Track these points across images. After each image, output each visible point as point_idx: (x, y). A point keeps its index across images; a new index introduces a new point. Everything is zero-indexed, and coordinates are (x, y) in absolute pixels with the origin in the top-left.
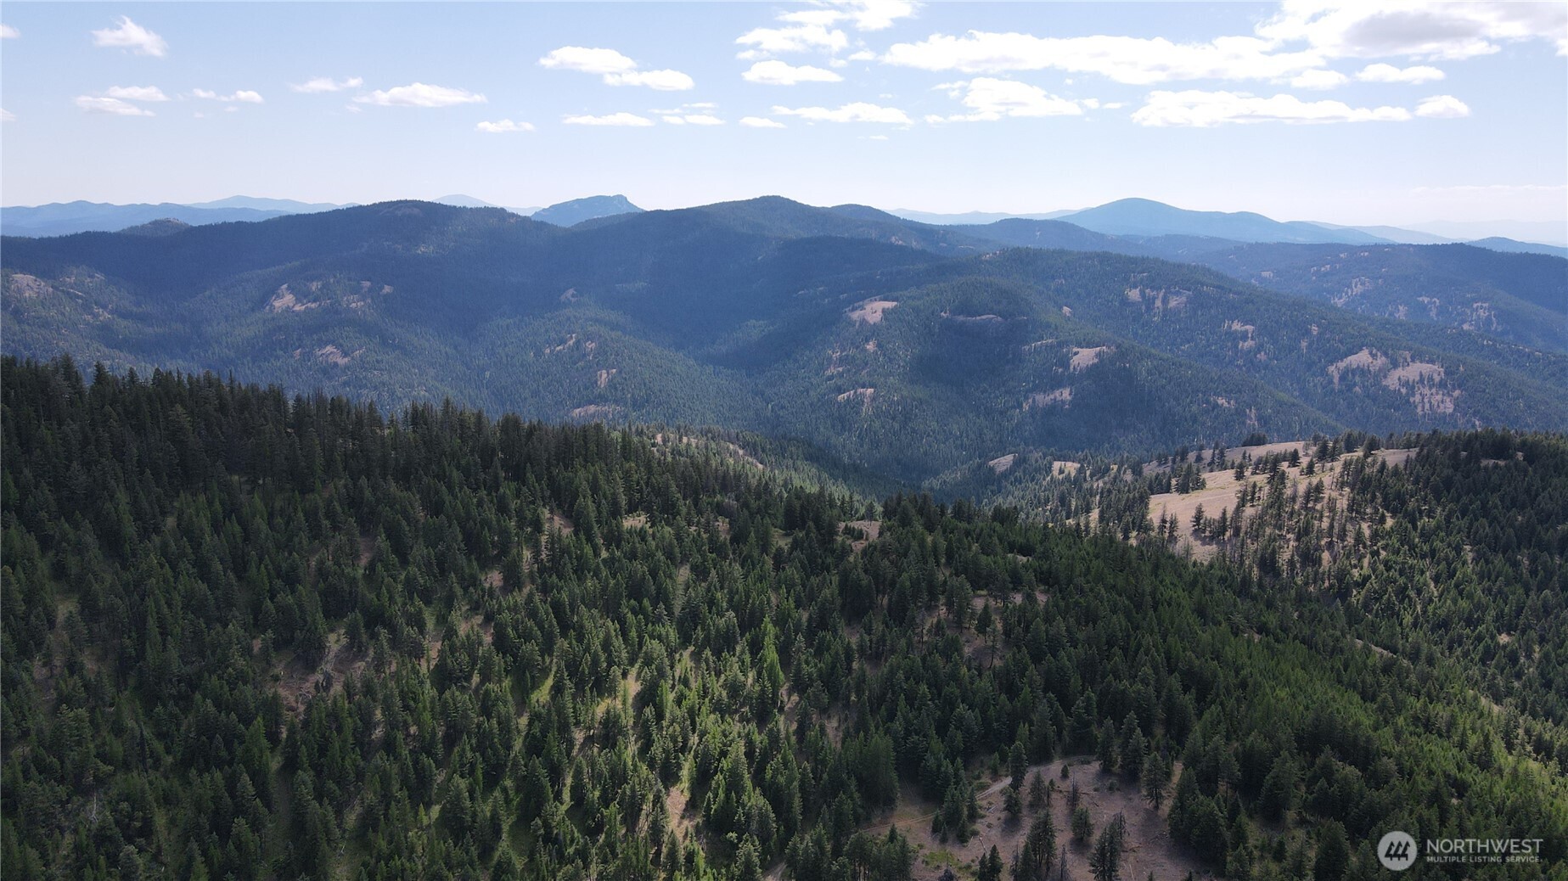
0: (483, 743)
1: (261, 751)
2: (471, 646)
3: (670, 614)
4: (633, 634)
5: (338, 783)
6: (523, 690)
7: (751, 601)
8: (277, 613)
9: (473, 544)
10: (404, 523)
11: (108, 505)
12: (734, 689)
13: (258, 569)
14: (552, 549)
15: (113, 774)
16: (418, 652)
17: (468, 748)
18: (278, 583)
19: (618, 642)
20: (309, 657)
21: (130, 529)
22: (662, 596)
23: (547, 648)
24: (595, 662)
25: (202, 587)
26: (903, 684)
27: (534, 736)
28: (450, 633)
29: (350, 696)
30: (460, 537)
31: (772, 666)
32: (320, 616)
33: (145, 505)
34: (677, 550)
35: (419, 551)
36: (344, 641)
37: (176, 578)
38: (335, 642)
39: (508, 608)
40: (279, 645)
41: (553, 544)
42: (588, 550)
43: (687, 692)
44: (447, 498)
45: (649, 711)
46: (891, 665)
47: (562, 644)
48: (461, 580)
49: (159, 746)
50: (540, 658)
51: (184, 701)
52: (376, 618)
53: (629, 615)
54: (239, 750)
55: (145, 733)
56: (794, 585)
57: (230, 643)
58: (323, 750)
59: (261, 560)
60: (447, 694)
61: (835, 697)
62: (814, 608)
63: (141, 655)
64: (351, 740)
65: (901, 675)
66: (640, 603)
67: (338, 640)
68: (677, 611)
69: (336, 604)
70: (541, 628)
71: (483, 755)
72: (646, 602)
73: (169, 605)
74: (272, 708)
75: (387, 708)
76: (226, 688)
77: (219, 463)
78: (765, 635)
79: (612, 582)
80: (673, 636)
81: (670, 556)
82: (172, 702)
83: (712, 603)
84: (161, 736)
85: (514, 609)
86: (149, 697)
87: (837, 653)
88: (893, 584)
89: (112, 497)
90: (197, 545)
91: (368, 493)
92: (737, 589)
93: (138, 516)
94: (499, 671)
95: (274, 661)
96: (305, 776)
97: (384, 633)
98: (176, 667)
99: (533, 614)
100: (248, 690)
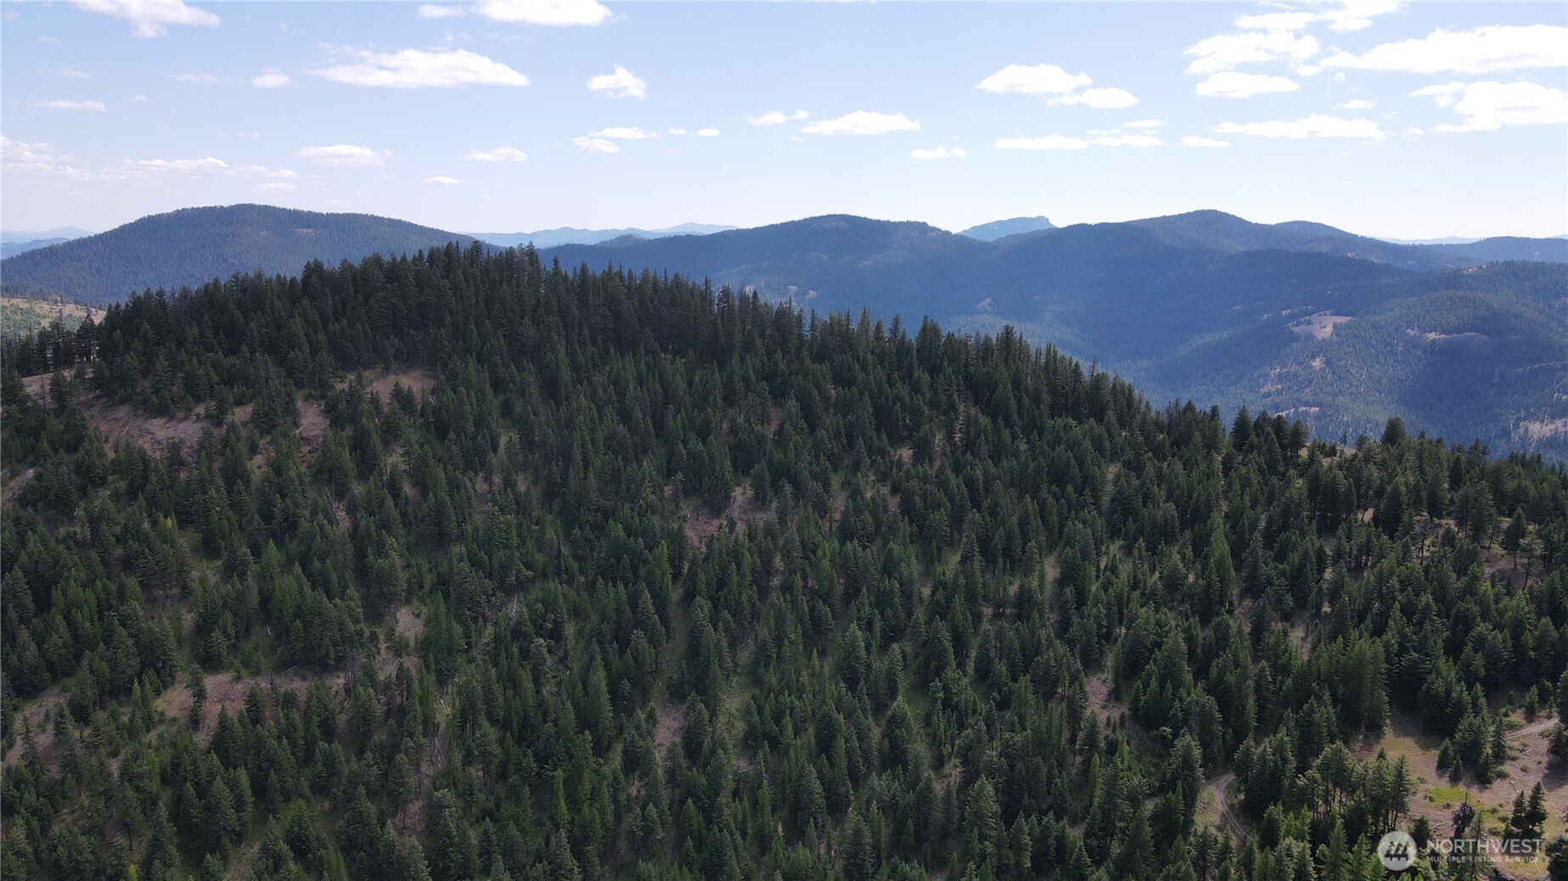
0: (883, 601)
1: (663, 574)
2: (878, 509)
3: (1097, 504)
4: (1054, 518)
5: (734, 616)
6: (929, 559)
7: (1195, 496)
8: (689, 459)
9: (884, 419)
10: (815, 392)
11: (549, 354)
12: (1173, 583)
13: (675, 419)
14: (967, 433)
15: (532, 581)
16: (822, 509)
17: (866, 602)
18: (692, 435)
19: (1035, 522)
20: (716, 504)
21: (566, 377)
22: (1088, 483)
23: (957, 520)
24: (1009, 538)
25: (622, 429)
26: (1397, 594)
27: (938, 604)
28: (855, 494)
29: (751, 538)
30: (871, 410)
31: (1220, 564)
32: (728, 463)
33: (581, 358)
34: (1107, 444)
35: (829, 420)
36: (750, 493)
37: (601, 419)
38: (741, 494)
39: (918, 477)
40: (688, 492)
41: (968, 426)
42: (1006, 434)
43: (1115, 580)
44: (860, 376)
45: (1069, 591)
46: (1381, 571)
47: (973, 515)
48: (870, 451)
49: (575, 565)
50: (948, 529)
51: (599, 528)
52: (781, 473)
53: (1051, 499)
54: (643, 571)
55: (563, 549)
56: (1250, 485)
57: (644, 479)
58: (721, 584)
59: (679, 411)
60: (849, 546)
61: (1301, 603)
62: (1275, 509)
63: (565, 482)
64: (749, 578)
65: (1394, 582)
66: (1063, 490)
67: (744, 493)
68: (1106, 501)
69: (744, 457)
70: (952, 501)
71: (882, 614)
72: (1070, 488)
73: (593, 443)
74: (677, 540)
75: (787, 557)
76: (637, 519)
77: (647, 329)
78: (1212, 530)
79: (1032, 465)
80: (1100, 523)
81: (1099, 448)
82: (588, 526)
83: (1147, 496)
84: (577, 557)
85: (924, 479)
86: (569, 522)
87: (1306, 552)
88: (1380, 493)
89: (553, 350)
90: (621, 393)
91: (782, 366)
92: (1178, 485)
93: (575, 368)
94: (904, 536)
95: (682, 505)
96: (702, 604)
97: (788, 488)
98: (594, 495)
99: (944, 486)
100: (656, 520)
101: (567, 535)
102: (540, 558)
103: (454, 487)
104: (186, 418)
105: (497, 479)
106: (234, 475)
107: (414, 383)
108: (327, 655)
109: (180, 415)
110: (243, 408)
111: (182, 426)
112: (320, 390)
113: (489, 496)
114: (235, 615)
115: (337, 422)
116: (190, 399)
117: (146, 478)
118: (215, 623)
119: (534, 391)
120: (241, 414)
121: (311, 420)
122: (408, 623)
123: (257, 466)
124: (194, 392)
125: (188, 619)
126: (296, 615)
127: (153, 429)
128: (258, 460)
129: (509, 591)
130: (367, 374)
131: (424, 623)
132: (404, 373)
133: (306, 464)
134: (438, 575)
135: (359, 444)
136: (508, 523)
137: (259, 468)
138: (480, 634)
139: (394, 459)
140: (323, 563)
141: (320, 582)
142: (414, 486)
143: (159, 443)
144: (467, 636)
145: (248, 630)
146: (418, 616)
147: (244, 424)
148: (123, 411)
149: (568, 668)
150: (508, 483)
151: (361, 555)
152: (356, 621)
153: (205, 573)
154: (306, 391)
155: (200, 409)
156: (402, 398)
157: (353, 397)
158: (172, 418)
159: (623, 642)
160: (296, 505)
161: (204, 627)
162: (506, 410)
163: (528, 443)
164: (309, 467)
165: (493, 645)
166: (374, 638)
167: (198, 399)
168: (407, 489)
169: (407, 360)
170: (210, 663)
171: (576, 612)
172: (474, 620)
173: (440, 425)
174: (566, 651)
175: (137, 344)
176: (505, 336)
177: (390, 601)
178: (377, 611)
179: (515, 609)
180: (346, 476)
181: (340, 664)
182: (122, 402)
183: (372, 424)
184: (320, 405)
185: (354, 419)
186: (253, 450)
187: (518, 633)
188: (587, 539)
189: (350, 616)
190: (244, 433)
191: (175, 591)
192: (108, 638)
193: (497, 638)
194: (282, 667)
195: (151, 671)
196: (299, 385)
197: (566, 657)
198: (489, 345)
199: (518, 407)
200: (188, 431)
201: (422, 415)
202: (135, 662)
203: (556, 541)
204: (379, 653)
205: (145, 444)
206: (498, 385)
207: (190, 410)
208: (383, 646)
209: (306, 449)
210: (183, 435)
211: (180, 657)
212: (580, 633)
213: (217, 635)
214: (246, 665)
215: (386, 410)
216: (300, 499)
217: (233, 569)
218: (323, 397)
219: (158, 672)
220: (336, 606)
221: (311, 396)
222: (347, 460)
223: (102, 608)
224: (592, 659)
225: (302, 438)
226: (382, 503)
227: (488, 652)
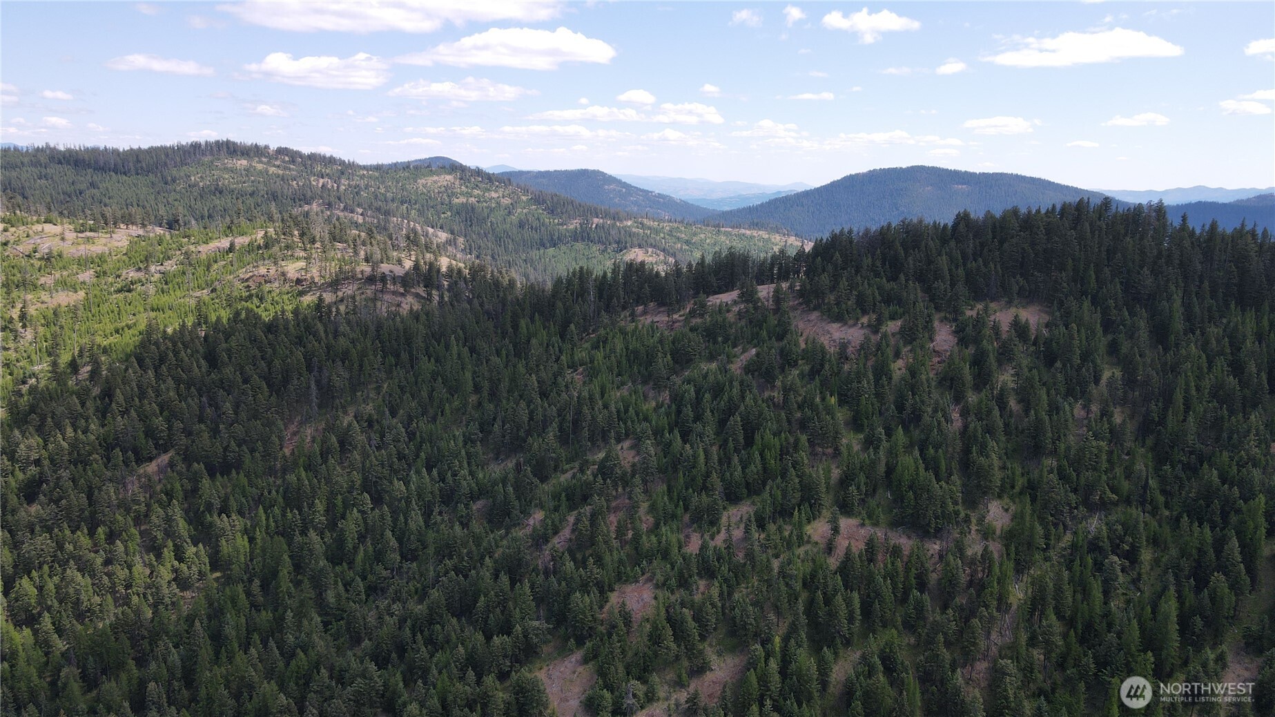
101: (1157, 470)
102: (1126, 485)
103: (1054, 409)
104: (855, 325)
105: (1095, 408)
106: (881, 372)
107: (1032, 316)
108: (928, 525)
109: (851, 322)
110: (894, 322)
111: (851, 331)
112: (953, 314)
113: (1086, 422)
114: (867, 478)
115: (963, 341)
116: (859, 311)
117: (822, 365)
118: (853, 480)
119: (1143, 334)
120: (892, 326)
121: (943, 337)
122: (997, 514)
123: (898, 368)
124: (863, 306)
125: (836, 473)
126: (911, 487)
127: (832, 331)
128: (900, 363)
129: (1092, 508)
130: (993, 305)
131: (1010, 517)
132: (1024, 307)
133: (934, 372)
134: (1029, 480)
135: (978, 362)
136: (1099, 449)
137: (900, 369)
138: (1059, 539)
139: (1005, 378)
140: (936, 452)
141: (932, 465)
142: (1019, 402)
143: (834, 341)
144: (1047, 537)
145: (874, 491)
146: (1007, 510)
147: (893, 335)
148: (815, 315)
149: (1139, 589)
150: (1105, 413)
151: (967, 451)
152: (955, 503)
153: (851, 441)
154: (943, 314)
155: (865, 320)
156: (1020, 329)
157: (979, 323)
158: (846, 324)
159: (1202, 582)
160: (923, 402)
161: (845, 481)
162: (1113, 348)
163: (1130, 381)
164: (937, 374)
165: (1069, 551)
166: (967, 520)
167: (864, 312)
168: (1013, 404)
169: (1029, 296)
170: (845, 508)
171: (1155, 541)
172: (1056, 525)
173: (1049, 355)
174: (1139, 574)
175: (830, 267)
176: (1121, 283)
177: (985, 493)
178: (973, 499)
179: (1095, 524)
180: (964, 385)
181: (938, 534)
182: (815, 309)
183: (991, 347)
184: (951, 327)
185: (977, 341)
186: (897, 355)
187: (1094, 546)
188: (1177, 477)
189: (951, 498)
190: (892, 341)
191: (830, 450)
192: (784, 475)
193: (1074, 546)
194: (895, 524)
195: (807, 505)
196: (938, 309)
197: (1139, 578)
198: (1105, 290)
199: (1125, 348)
200: (854, 335)
201: (1035, 344)
202: (798, 495)
203: (1144, 474)
204: (970, 533)
205: (824, 340)
206: (1108, 326)
207: (858, 319)
208: (974, 528)
209: (936, 360)
210: (851, 338)
211: (827, 499)
212: (1156, 562)
213: (852, 488)
214: (870, 517)
215: (1004, 336)
216: (926, 398)
217: (870, 443)
218: (955, 320)
219: (811, 506)
220: (941, 487)
221: (946, 318)
222: (967, 373)
223: (783, 452)
224: (1165, 588)
225: (934, 351)
226: (989, 412)
227: (1063, 556)
